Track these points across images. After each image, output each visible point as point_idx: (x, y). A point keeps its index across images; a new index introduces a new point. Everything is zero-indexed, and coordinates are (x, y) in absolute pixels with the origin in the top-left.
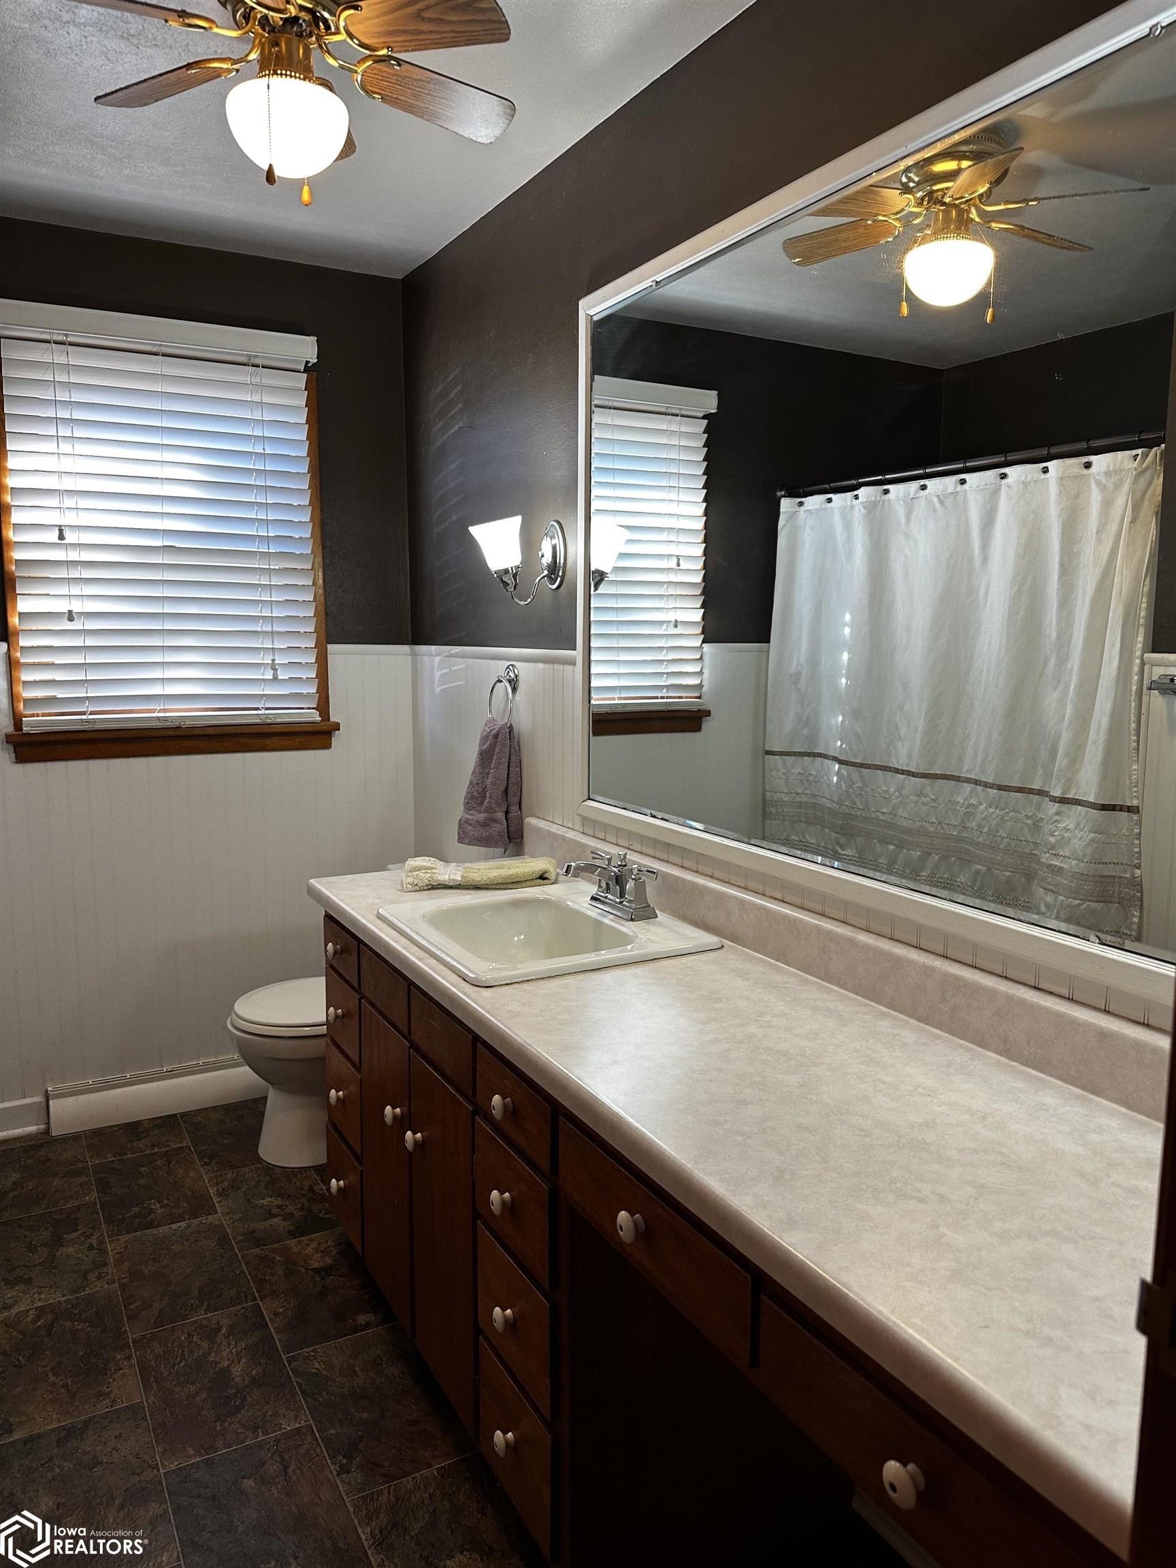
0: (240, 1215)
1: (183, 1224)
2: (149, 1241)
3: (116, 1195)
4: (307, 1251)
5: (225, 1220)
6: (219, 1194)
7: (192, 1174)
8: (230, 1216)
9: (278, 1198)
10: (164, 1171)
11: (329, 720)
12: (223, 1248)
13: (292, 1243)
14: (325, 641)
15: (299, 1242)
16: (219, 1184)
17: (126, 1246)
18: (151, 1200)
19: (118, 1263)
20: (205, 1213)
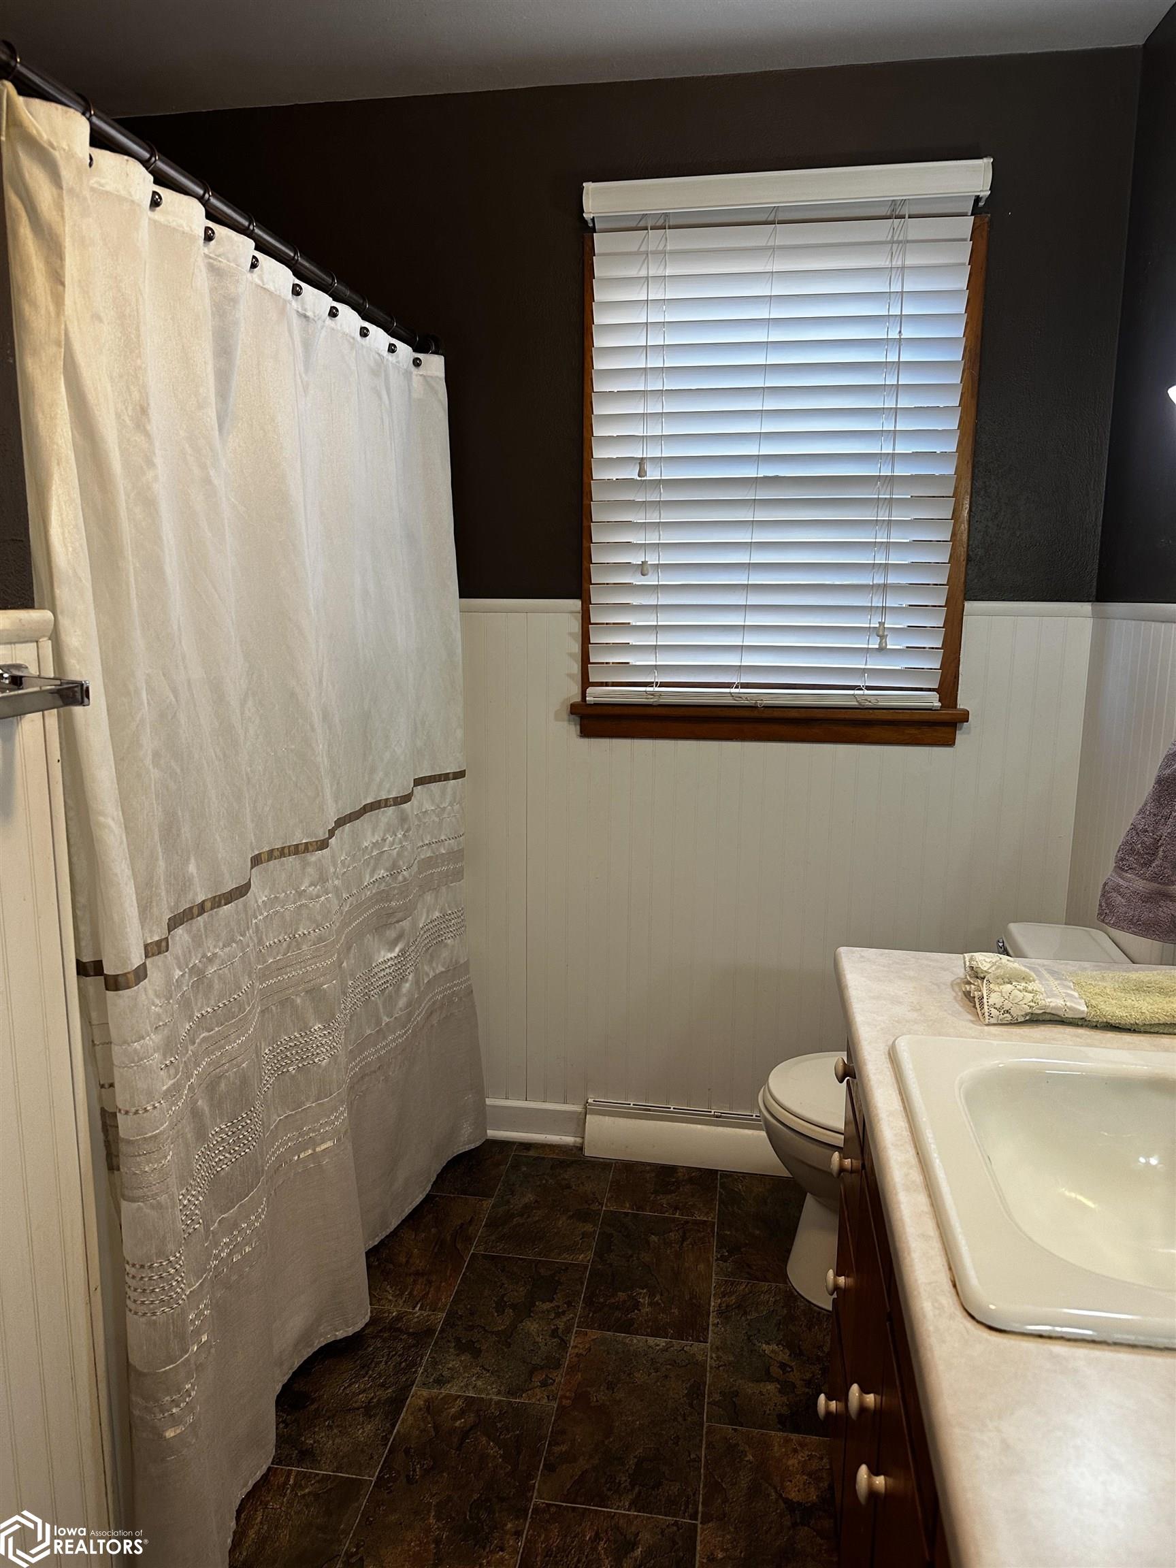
0: (731, 1359)
1: (662, 1342)
2: (617, 1353)
3: (611, 1265)
4: (790, 1462)
5: (712, 1358)
6: (721, 1313)
7: (701, 1267)
8: (720, 1354)
9: (786, 1351)
10: (673, 1249)
11: (956, 707)
12: (691, 1405)
13: (777, 1436)
14: (962, 598)
15: (787, 1441)
16: (724, 1296)
17: (590, 1349)
18: (643, 1289)
19: (573, 1369)
20: (692, 1337)
